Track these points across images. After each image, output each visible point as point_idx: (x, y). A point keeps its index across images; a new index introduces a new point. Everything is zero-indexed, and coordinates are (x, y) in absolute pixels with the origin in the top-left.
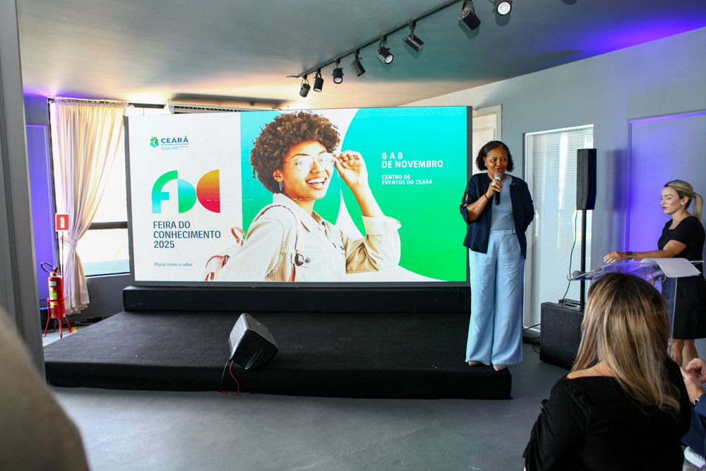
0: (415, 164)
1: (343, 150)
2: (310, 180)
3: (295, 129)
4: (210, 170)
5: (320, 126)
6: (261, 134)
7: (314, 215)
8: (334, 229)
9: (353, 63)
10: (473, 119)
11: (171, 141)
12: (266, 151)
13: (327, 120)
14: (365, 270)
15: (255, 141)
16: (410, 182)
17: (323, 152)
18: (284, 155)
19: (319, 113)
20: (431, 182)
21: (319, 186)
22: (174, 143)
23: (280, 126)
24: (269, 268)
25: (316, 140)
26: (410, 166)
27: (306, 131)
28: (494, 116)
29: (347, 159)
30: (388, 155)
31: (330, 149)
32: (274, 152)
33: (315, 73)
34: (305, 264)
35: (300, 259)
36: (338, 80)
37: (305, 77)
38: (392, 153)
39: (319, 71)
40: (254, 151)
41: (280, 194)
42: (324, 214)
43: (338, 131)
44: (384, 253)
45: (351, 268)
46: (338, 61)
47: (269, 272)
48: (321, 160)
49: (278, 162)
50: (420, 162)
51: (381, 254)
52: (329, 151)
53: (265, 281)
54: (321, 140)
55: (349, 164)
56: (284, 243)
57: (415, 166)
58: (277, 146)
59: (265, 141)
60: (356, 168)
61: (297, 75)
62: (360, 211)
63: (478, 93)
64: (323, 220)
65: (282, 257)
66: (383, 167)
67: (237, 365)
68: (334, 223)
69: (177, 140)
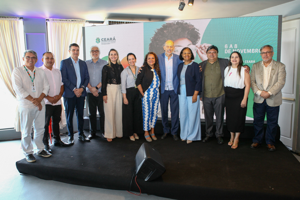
1: (202, 43)
5: (188, 29)
6: (155, 35)
11: (106, 39)
12: (158, 45)
13: (193, 26)
15: (152, 39)
17: (190, 45)
22: (108, 41)
23: (165, 30)
25: (186, 38)
26: (242, 52)
27: (180, 33)
29: (204, 48)
30: (229, 46)
31: (194, 43)
38: (231, 45)
43: (199, 32)
50: (248, 49)
54: (189, 37)
55: (205, 51)
57: (244, 52)
59: (157, 39)
66: (225, 53)
69: (109, 39)
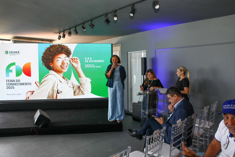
0: (95, 61)
2: (62, 66)
3: (57, 50)
4: (28, 62)
5: (65, 49)
6: (45, 51)
7: (63, 77)
8: (70, 82)
9: (74, 30)
10: (113, 48)
11: (13, 52)
12: (47, 57)
13: (67, 47)
14: (80, 95)
15: (43, 53)
16: (94, 67)
17: (66, 57)
18: (53, 58)
19: (65, 45)
20: (100, 67)
21: (65, 68)
22: (14, 53)
23: (52, 48)
24: (48, 95)
25: (63, 53)
26: (94, 62)
27: (60, 50)
28: (119, 47)
29: (74, 59)
30: (87, 58)
31: (68, 56)
32: (50, 57)
33: (63, 32)
34: (60, 93)
35: (59, 92)
36: (70, 35)
37: (60, 33)
38: (88, 58)
39: (64, 32)
40: (43, 56)
41: (52, 71)
42: (66, 77)
43: (71, 50)
44: (86, 89)
45: (76, 94)
46: (70, 29)
47: (48, 96)
48: (65, 60)
49: (51, 60)
50: (97, 60)
51: (85, 90)
52: (68, 57)
53: (47, 99)
54: (65, 53)
55: (74, 61)
56: (53, 87)
58: (51, 55)
59: (47, 53)
60: (77, 62)
61: (57, 32)
62: (78, 76)
63: (115, 40)
64: (66, 79)
65: (53, 91)
66: (85, 62)
67: (36, 126)
68: (70, 80)
69: (15, 52)
